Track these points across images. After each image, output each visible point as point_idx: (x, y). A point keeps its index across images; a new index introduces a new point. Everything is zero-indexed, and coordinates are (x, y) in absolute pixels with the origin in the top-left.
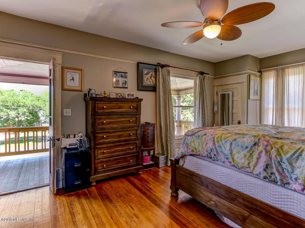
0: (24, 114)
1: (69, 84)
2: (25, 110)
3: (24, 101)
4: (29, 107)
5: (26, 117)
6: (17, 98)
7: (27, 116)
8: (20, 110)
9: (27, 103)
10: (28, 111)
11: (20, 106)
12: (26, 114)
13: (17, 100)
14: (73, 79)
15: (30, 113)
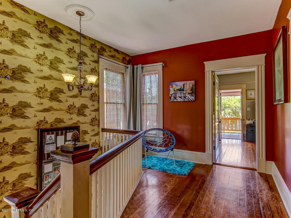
0: (229, 113)
1: (250, 97)
2: (230, 111)
3: (229, 103)
4: (233, 108)
5: (230, 116)
6: (224, 102)
7: (232, 115)
8: (226, 110)
9: (231, 105)
10: (231, 111)
11: (226, 107)
12: (231, 113)
13: (224, 103)
14: (251, 94)
15: (233, 113)
